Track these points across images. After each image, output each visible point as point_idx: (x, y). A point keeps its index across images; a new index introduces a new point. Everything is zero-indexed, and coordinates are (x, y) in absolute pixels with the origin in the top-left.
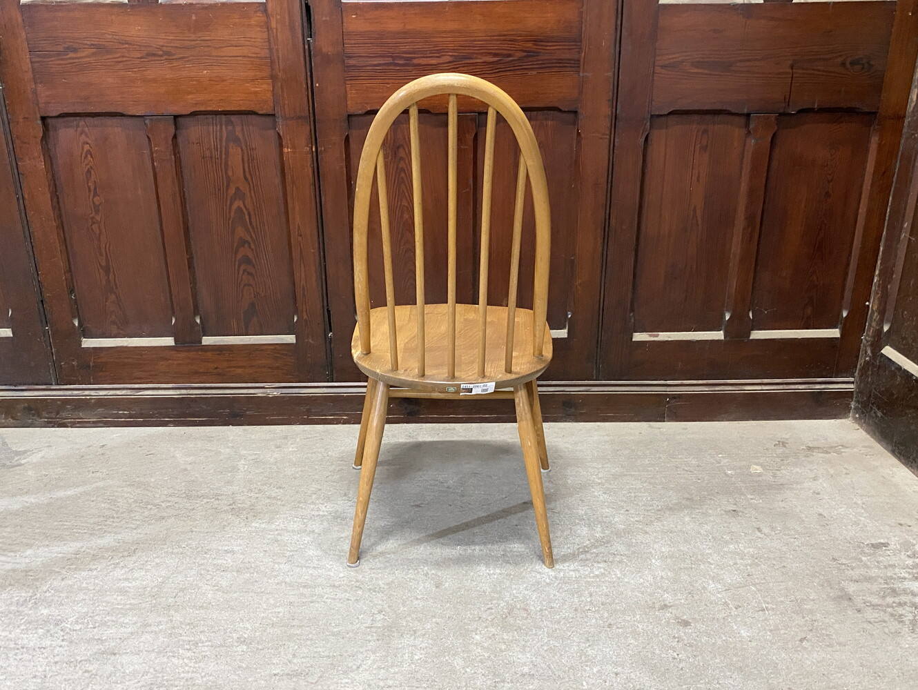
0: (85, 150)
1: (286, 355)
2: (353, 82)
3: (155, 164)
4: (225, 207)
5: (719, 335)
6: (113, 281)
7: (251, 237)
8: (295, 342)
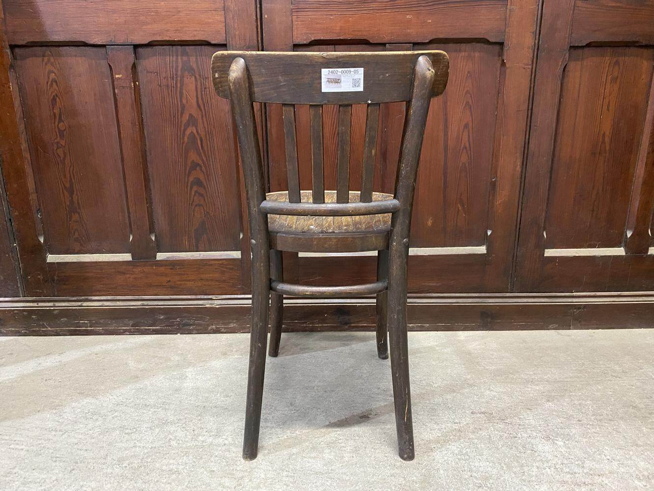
0: (51, 79)
1: (233, 268)
2: (299, 14)
3: (116, 91)
4: (179, 134)
5: (620, 251)
6: (76, 202)
7: (203, 160)
8: (240, 257)
